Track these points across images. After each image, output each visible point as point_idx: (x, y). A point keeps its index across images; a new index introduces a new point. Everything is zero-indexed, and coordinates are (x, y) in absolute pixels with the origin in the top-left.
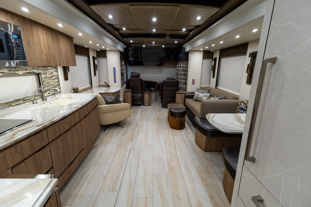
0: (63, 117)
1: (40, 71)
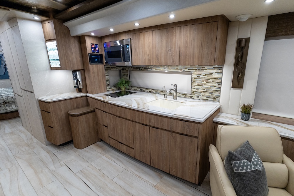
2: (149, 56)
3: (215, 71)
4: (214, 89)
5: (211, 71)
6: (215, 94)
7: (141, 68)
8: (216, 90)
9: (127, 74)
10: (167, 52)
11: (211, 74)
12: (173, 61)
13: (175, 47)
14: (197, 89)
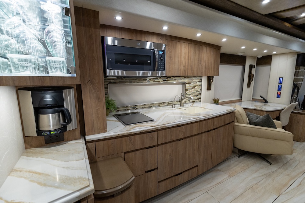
0: (177, 124)
1: (185, 81)
2: (184, 66)
4: (198, 93)
10: (198, 64)
11: (196, 83)
13: (203, 62)
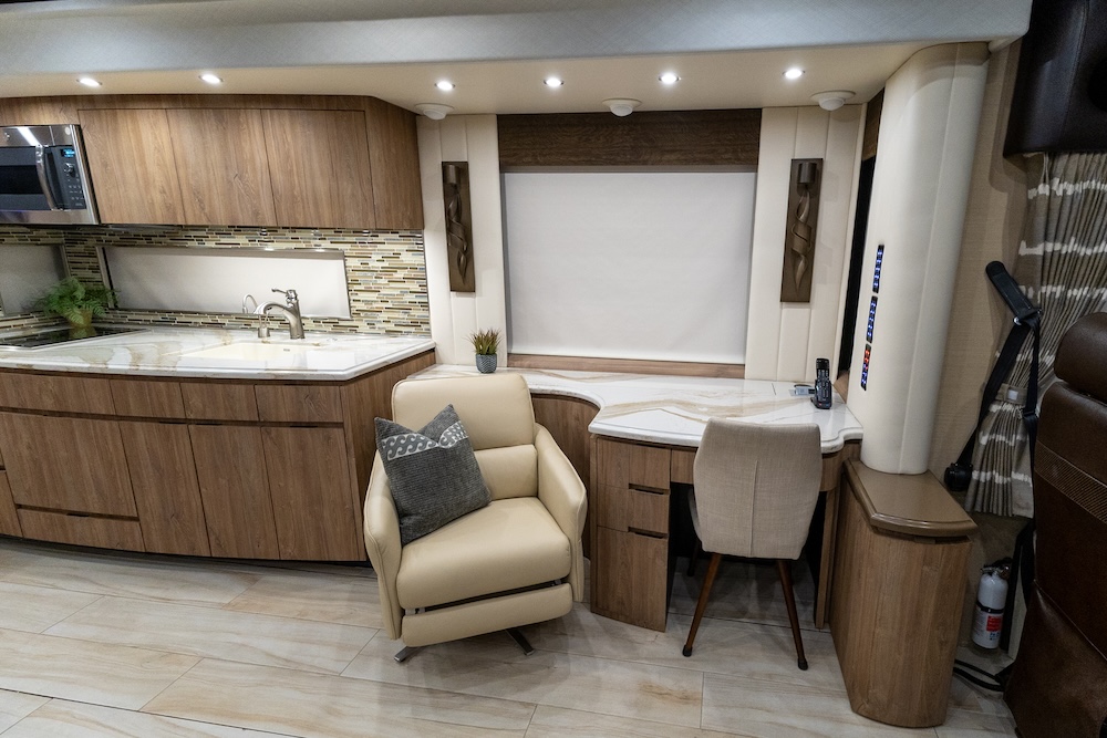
1: (339, 246)
2: (164, 192)
3: (407, 247)
4: (412, 298)
5: (397, 248)
6: (417, 313)
7: (158, 239)
8: (417, 300)
9: (91, 260)
10: (229, 182)
11: (397, 255)
12: (256, 214)
13: (254, 170)
14: (366, 302)
